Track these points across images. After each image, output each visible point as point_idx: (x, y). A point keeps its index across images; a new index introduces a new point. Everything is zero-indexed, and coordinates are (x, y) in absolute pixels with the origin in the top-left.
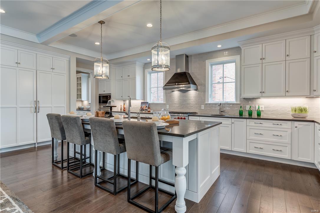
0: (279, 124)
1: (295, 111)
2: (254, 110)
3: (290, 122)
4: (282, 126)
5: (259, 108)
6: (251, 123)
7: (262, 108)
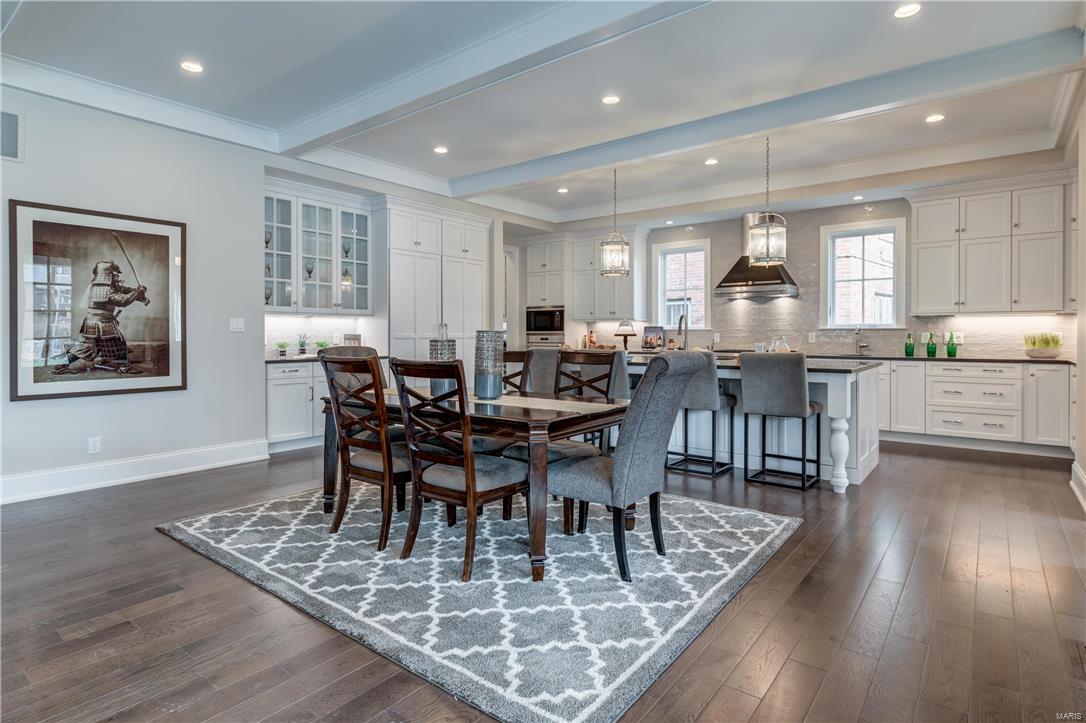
0: (998, 369)
1: (1034, 343)
2: (940, 344)
3: (1020, 365)
4: (1004, 375)
5: (951, 338)
6: (935, 369)
7: (958, 337)
